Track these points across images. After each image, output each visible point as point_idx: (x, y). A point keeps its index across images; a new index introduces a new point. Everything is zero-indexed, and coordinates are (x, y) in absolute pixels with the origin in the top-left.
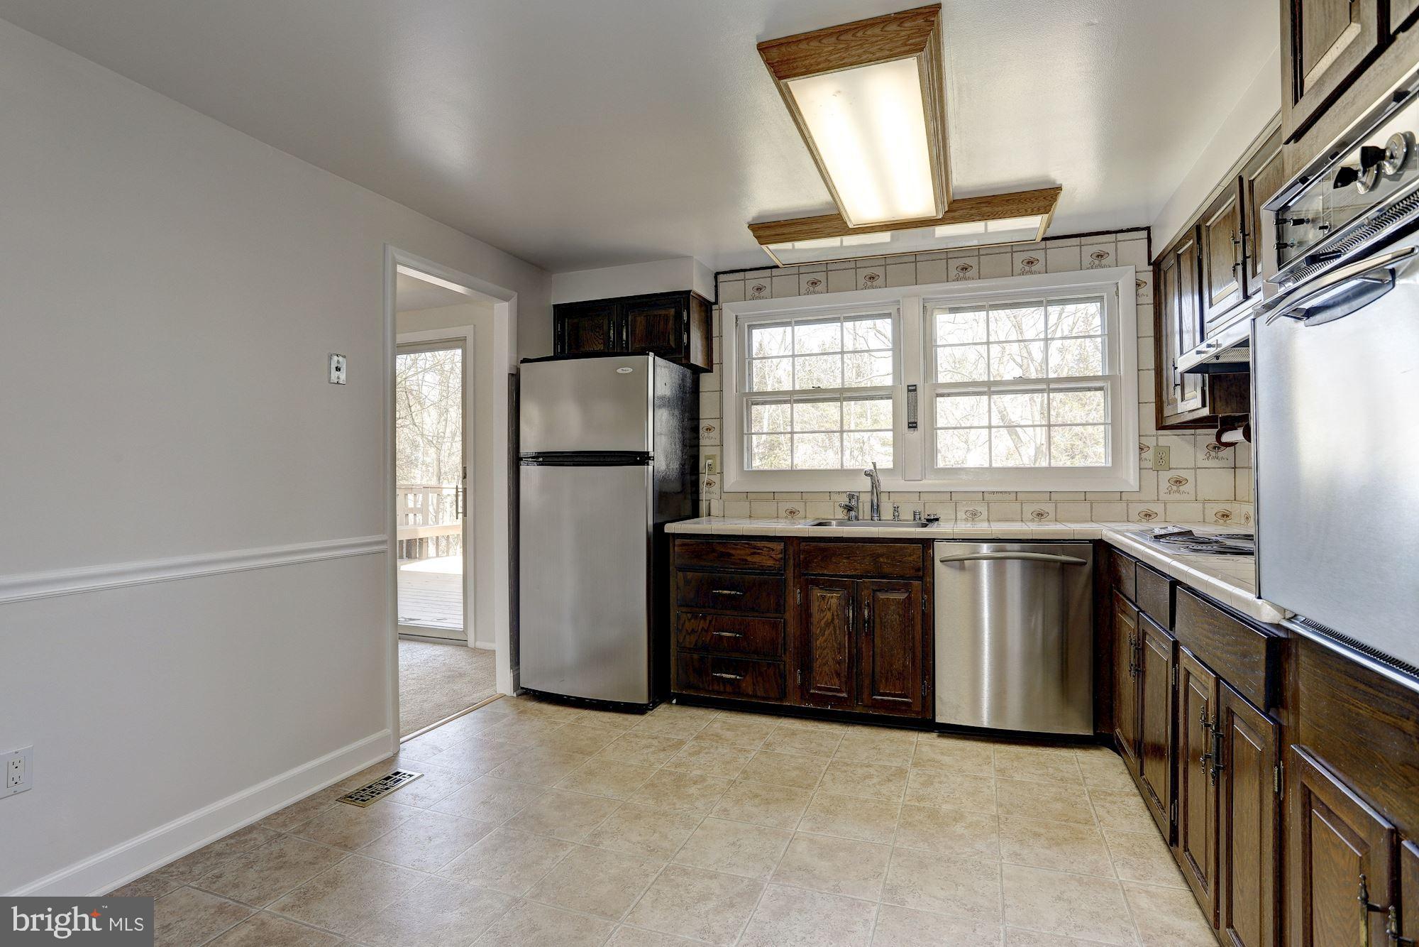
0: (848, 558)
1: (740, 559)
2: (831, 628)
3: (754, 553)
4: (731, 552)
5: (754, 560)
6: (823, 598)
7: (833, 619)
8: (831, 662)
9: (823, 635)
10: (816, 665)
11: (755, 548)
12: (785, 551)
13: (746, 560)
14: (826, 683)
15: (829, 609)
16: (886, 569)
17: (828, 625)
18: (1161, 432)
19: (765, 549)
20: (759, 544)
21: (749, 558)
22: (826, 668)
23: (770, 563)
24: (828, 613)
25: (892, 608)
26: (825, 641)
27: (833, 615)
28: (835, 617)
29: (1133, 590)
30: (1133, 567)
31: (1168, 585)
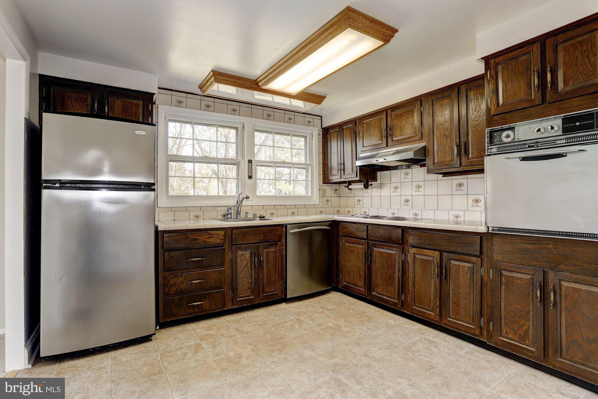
0: (253, 235)
1: (202, 241)
2: (247, 268)
3: (210, 237)
4: (197, 238)
5: (210, 241)
6: (243, 255)
7: (247, 264)
8: (246, 284)
9: (243, 272)
10: (239, 287)
11: (211, 234)
12: (225, 235)
13: (206, 241)
14: (244, 294)
15: (246, 260)
16: (269, 238)
17: (245, 267)
18: (324, 185)
19: (216, 235)
20: (212, 232)
21: (207, 240)
22: (244, 287)
23: (219, 241)
24: (245, 261)
25: (271, 254)
26: (244, 275)
27: (247, 262)
28: (248, 263)
29: (364, 235)
30: (365, 227)
31: (400, 230)
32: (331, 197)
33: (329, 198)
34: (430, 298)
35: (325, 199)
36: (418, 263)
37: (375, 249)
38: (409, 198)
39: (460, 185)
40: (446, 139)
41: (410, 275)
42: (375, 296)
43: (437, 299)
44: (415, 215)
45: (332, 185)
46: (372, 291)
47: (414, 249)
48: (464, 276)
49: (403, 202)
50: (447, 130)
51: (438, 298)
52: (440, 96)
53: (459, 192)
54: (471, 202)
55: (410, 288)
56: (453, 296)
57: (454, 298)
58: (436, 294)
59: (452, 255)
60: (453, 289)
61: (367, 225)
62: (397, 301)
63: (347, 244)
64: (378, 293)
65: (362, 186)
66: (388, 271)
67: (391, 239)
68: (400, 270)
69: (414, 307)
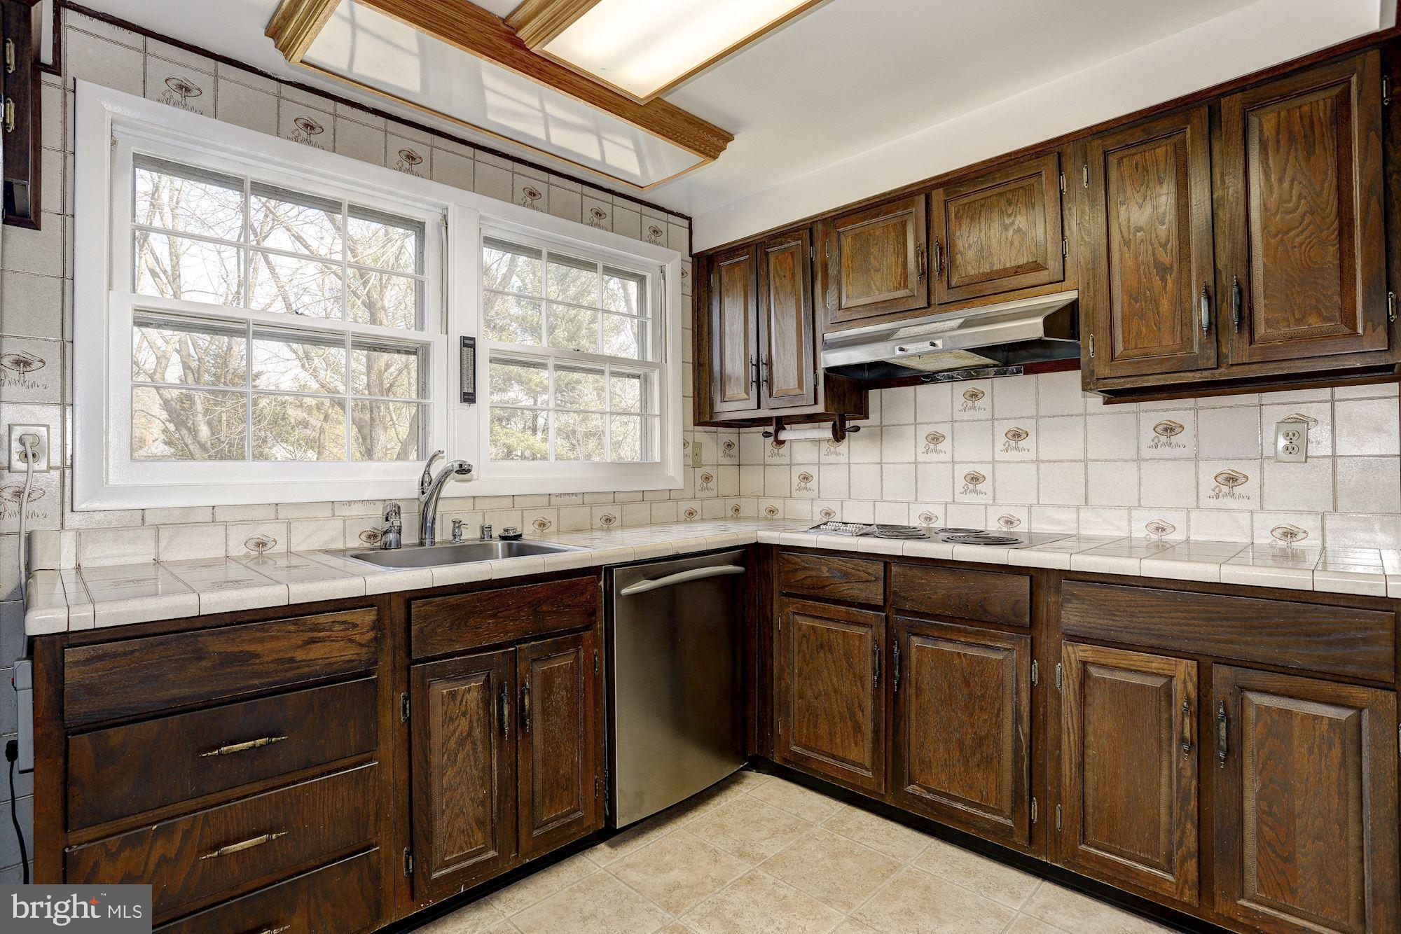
0: (494, 616)
1: (274, 661)
2: (468, 747)
3: (313, 641)
4: (248, 649)
5: (312, 655)
6: (453, 695)
7: (471, 728)
8: (469, 809)
9: (455, 762)
10: (440, 826)
11: (316, 628)
12: (378, 625)
13: (292, 660)
14: (461, 849)
15: (464, 714)
16: (550, 621)
17: (461, 744)
18: (698, 428)
19: (337, 627)
20: (322, 619)
21: (299, 655)
22: (460, 823)
23: (350, 652)
24: (463, 720)
25: (558, 681)
26: (458, 773)
27: (471, 722)
28: (475, 725)
29: (875, 593)
30: (878, 568)
31: (1025, 581)
32: (718, 465)
33: (712, 471)
34: (1156, 823)
35: (700, 472)
36: (1098, 699)
37: (916, 641)
38: (984, 470)
39: (1169, 429)
40: (1163, 279)
41: (1065, 737)
42: (920, 799)
43: (1189, 826)
44: (1007, 522)
45: (720, 429)
46: (906, 780)
47: (1083, 647)
48: (1311, 752)
49: (961, 483)
50: (1164, 246)
51: (1193, 822)
52: (1138, 135)
53: (1163, 452)
54: (1208, 483)
55: (1068, 781)
56: (1260, 822)
57: (1266, 829)
58: (1182, 809)
59: (1258, 678)
60: (1260, 797)
61: (887, 561)
62: (1009, 823)
63: (805, 622)
64: (929, 791)
65: (828, 434)
66: (971, 715)
67: (985, 611)
68: (1022, 718)
69: (1083, 847)
